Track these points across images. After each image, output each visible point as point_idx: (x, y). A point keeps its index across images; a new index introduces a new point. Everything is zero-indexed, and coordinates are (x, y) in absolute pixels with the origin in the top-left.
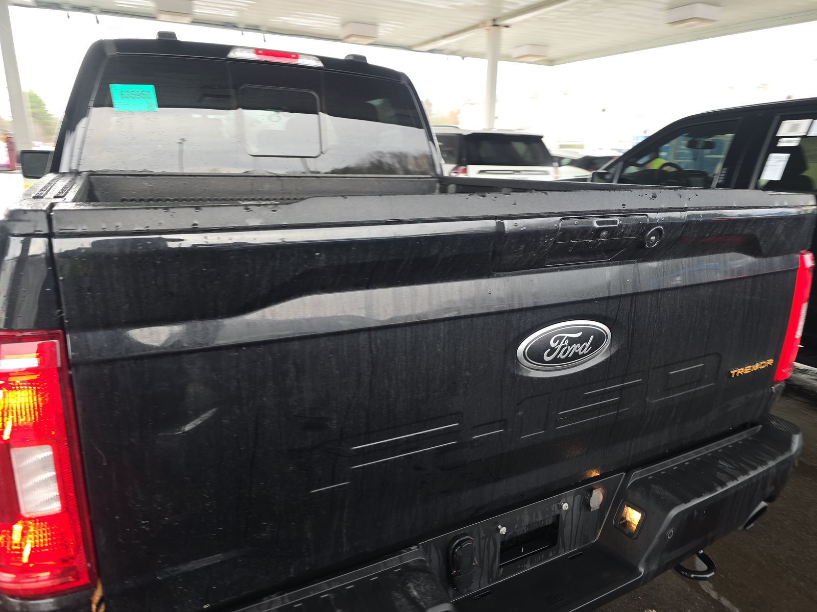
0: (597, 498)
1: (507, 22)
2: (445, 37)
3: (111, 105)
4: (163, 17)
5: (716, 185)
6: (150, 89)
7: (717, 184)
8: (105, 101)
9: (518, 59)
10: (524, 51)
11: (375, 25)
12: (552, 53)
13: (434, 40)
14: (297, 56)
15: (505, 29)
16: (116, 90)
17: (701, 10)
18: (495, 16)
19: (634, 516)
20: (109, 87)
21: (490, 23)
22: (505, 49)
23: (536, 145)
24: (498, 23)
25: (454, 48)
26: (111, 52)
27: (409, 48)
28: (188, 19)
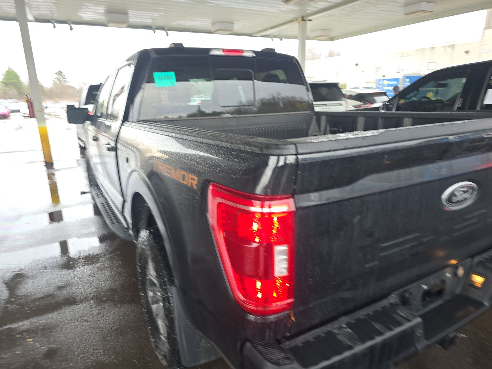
0: (461, 272)
1: (310, 18)
2: (272, 28)
3: (154, 82)
4: (111, 24)
5: (456, 108)
6: (172, 74)
7: (458, 107)
8: (151, 80)
9: (314, 38)
10: (318, 33)
11: (233, 23)
12: (333, 34)
13: (266, 30)
14: (242, 51)
15: (308, 22)
16: (156, 75)
17: (424, 6)
18: (303, 15)
19: (478, 280)
20: (152, 74)
21: (301, 19)
22: (309, 33)
23: (334, 89)
24: (305, 19)
25: (276, 34)
26: (153, 55)
27: (250, 35)
28: (126, 25)
